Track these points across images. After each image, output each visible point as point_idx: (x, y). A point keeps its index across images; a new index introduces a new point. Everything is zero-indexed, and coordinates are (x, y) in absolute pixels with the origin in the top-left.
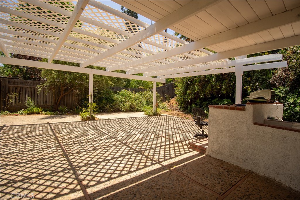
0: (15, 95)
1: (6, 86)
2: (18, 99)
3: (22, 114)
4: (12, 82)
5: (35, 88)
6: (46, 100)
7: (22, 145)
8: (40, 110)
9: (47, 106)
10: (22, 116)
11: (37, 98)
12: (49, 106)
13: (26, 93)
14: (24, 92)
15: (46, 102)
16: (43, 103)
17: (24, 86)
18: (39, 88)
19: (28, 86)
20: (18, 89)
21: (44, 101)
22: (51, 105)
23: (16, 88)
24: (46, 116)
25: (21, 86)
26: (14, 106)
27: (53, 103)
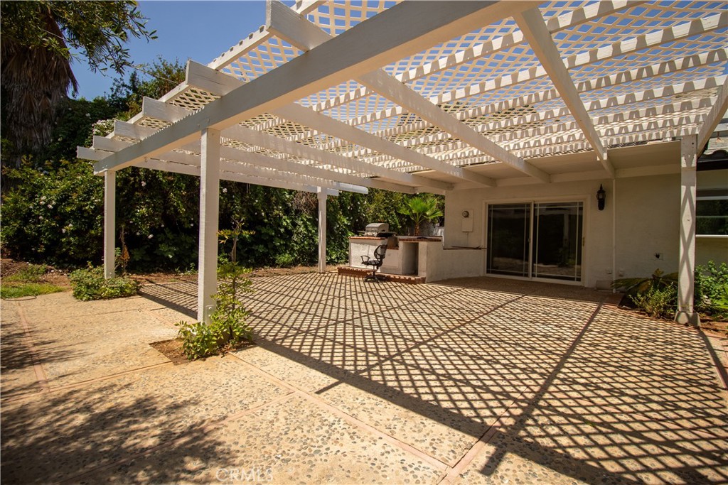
7: (615, 345)
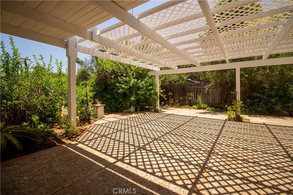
0: (192, 94)
1: (189, 88)
2: (193, 97)
3: (194, 108)
4: (192, 85)
5: (204, 88)
6: (214, 98)
8: (206, 106)
9: (215, 103)
10: (194, 110)
11: (208, 96)
12: (216, 103)
13: (200, 93)
14: (199, 92)
15: (214, 100)
16: (212, 101)
17: (199, 87)
18: (207, 88)
19: (202, 87)
20: (196, 90)
21: (213, 99)
22: (218, 102)
23: (195, 89)
24: (208, 111)
25: (198, 87)
26: (194, 102)
27: (220, 100)
